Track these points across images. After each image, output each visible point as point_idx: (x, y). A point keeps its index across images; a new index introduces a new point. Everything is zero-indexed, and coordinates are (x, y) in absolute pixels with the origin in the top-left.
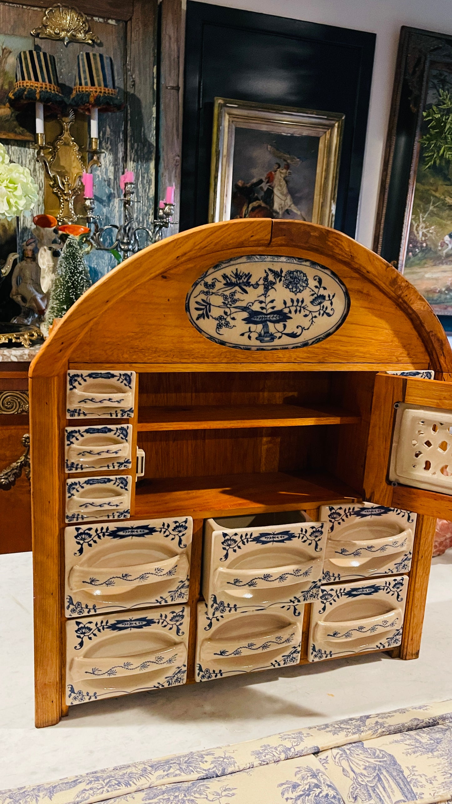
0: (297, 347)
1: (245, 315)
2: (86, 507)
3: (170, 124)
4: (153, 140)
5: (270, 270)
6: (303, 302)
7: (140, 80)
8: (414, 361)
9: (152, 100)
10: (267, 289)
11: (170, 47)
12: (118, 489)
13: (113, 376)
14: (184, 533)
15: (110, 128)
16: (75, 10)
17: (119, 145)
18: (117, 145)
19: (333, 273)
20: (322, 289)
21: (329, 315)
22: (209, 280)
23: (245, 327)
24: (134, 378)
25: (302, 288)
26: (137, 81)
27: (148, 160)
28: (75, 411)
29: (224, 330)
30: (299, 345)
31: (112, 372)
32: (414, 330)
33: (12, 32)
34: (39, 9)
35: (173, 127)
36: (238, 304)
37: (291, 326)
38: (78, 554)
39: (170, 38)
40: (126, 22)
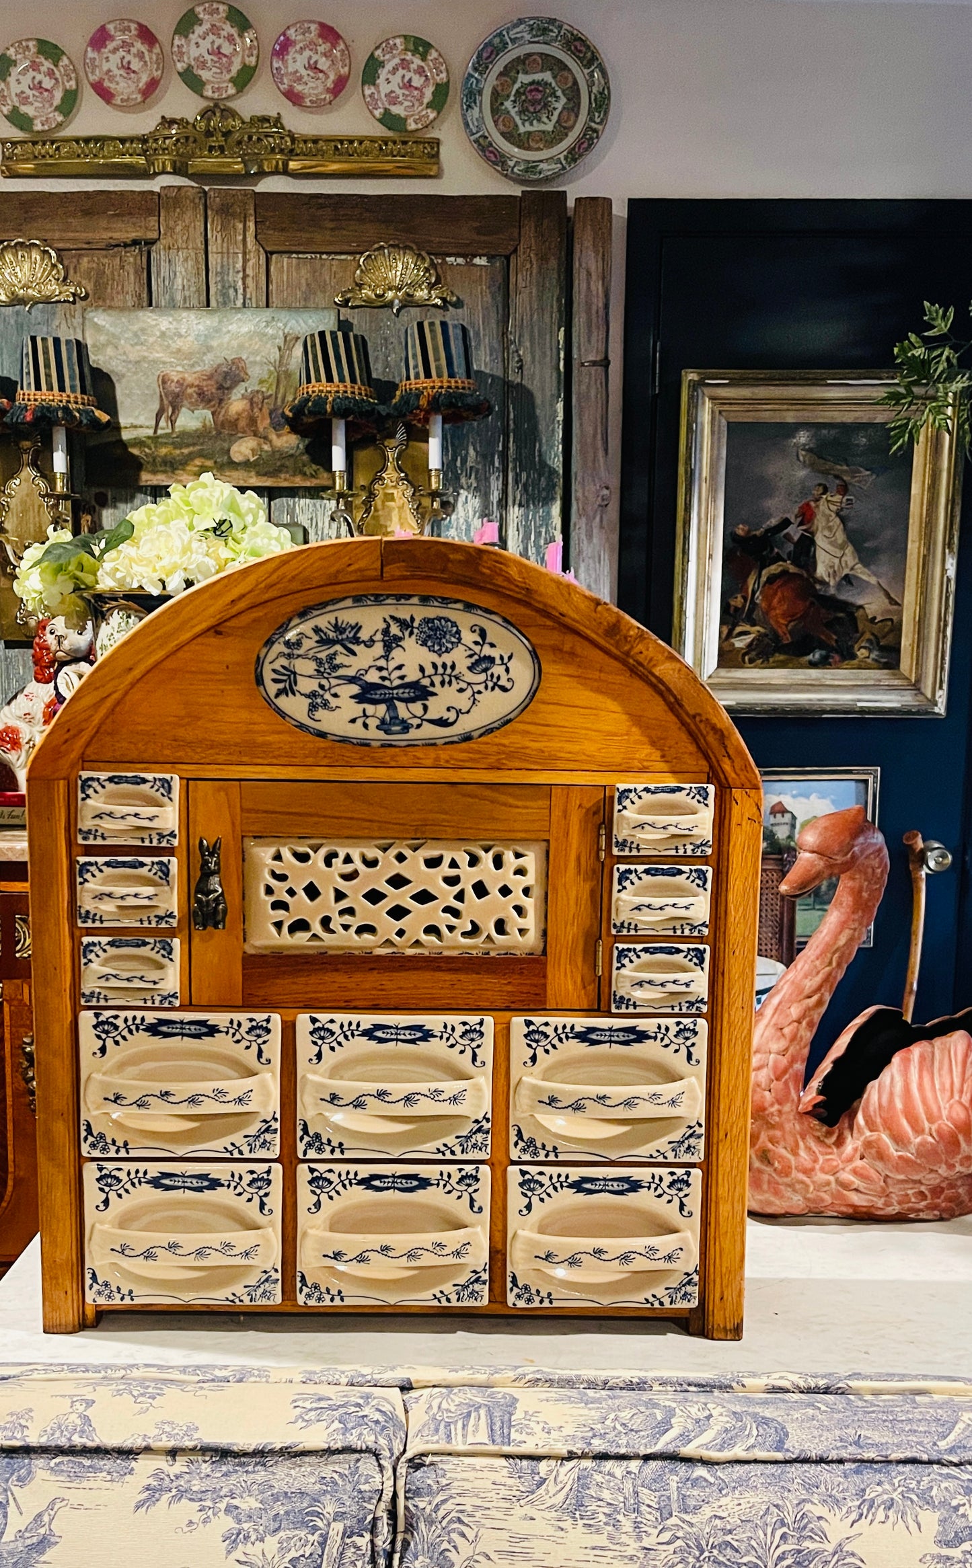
0: (452, 743)
1: (355, 689)
2: (107, 979)
3: (590, 430)
4: (557, 463)
5: (392, 617)
6: (453, 667)
7: (533, 358)
8: (676, 769)
9: (555, 392)
10: (388, 648)
11: (589, 288)
12: (158, 957)
13: (144, 781)
14: (265, 1038)
15: (475, 449)
16: (411, 249)
17: (493, 478)
18: (487, 479)
19: (505, 620)
20: (486, 647)
21: (504, 689)
22: (291, 635)
23: (356, 709)
24: (176, 784)
25: (450, 646)
26: (528, 359)
27: (547, 501)
28: (89, 832)
29: (321, 713)
30: (455, 739)
31: (142, 775)
32: (670, 714)
33: (303, 303)
34: (349, 258)
35: (595, 436)
36: (341, 672)
37: (436, 708)
38: (99, 1055)
39: (589, 274)
40: (508, 258)
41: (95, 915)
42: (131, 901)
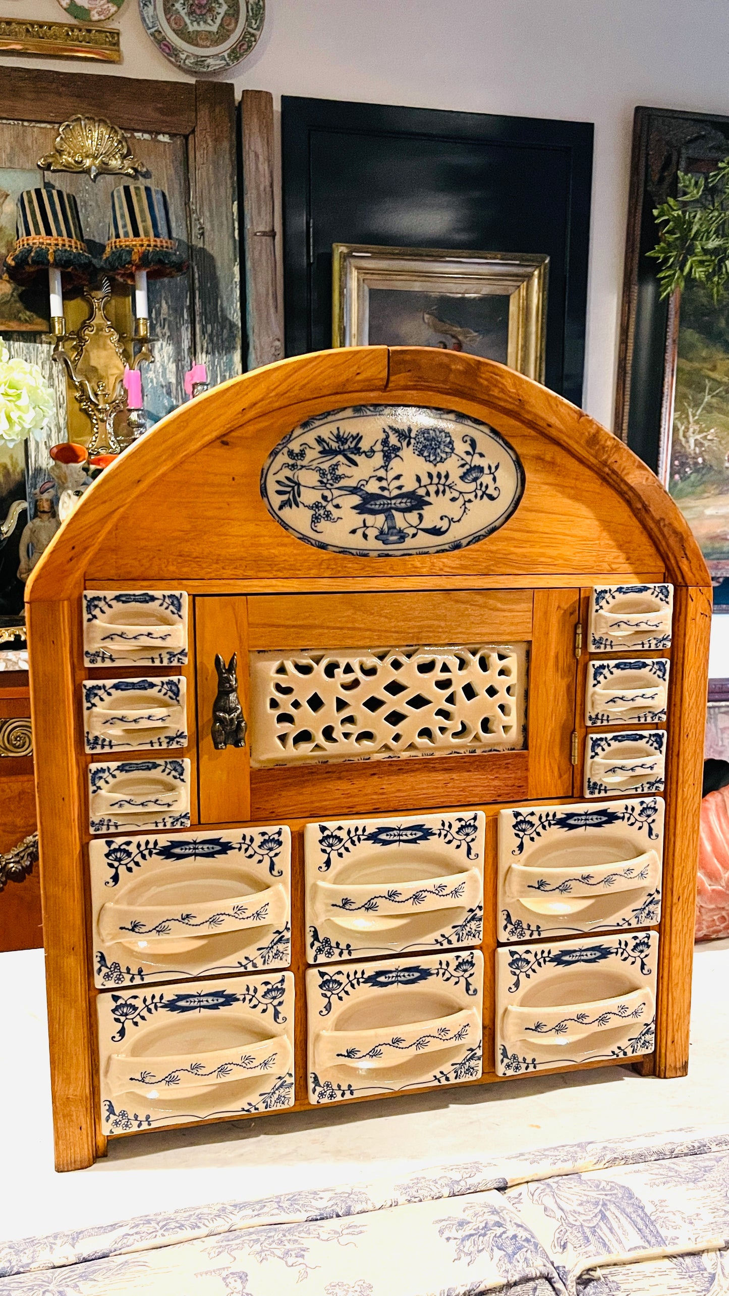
0: (443, 551)
1: (356, 500)
2: (121, 805)
3: (262, 290)
4: (236, 318)
5: (391, 428)
6: (447, 477)
7: (213, 226)
8: (639, 570)
9: (231, 256)
10: (387, 458)
11: (257, 168)
12: (170, 779)
13: (153, 599)
14: (277, 851)
15: (167, 303)
16: (105, 122)
17: (183, 328)
18: (179, 329)
19: (493, 430)
20: (476, 456)
21: (491, 498)
22: (295, 446)
23: (357, 520)
24: (186, 601)
25: (444, 456)
26: (208, 226)
27: (230, 349)
28: (97, 654)
29: (323, 525)
30: (446, 547)
31: (151, 593)
32: (633, 518)
33: (8, 164)
34: (49, 126)
35: (267, 294)
36: (343, 483)
37: (431, 517)
38: (112, 883)
39: (257, 156)
40: (186, 137)
41: (104, 740)
42: (145, 724)
